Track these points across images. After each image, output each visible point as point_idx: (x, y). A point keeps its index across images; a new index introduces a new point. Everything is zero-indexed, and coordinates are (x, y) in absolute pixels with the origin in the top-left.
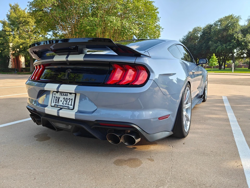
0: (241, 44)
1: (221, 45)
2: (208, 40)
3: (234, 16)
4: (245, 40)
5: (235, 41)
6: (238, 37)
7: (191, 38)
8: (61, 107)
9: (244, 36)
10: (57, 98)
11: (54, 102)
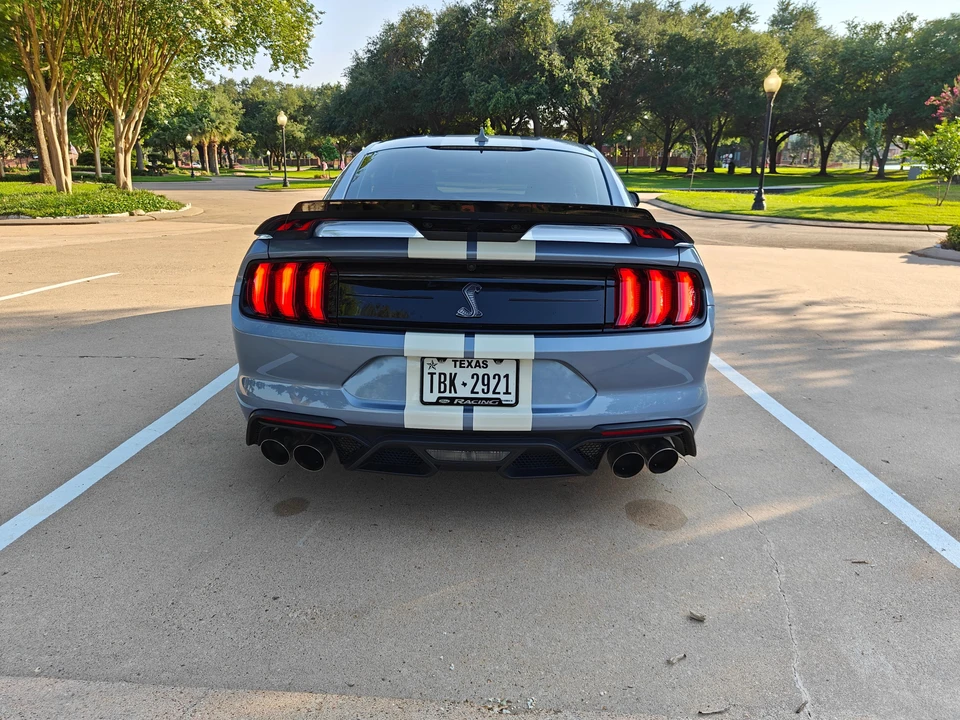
0: (562, 89)
1: (502, 86)
2: (458, 63)
4: (571, 75)
5: (544, 78)
6: (550, 65)
7: (398, 50)
8: (469, 402)
9: (569, 62)
10: (442, 376)
11: (432, 391)
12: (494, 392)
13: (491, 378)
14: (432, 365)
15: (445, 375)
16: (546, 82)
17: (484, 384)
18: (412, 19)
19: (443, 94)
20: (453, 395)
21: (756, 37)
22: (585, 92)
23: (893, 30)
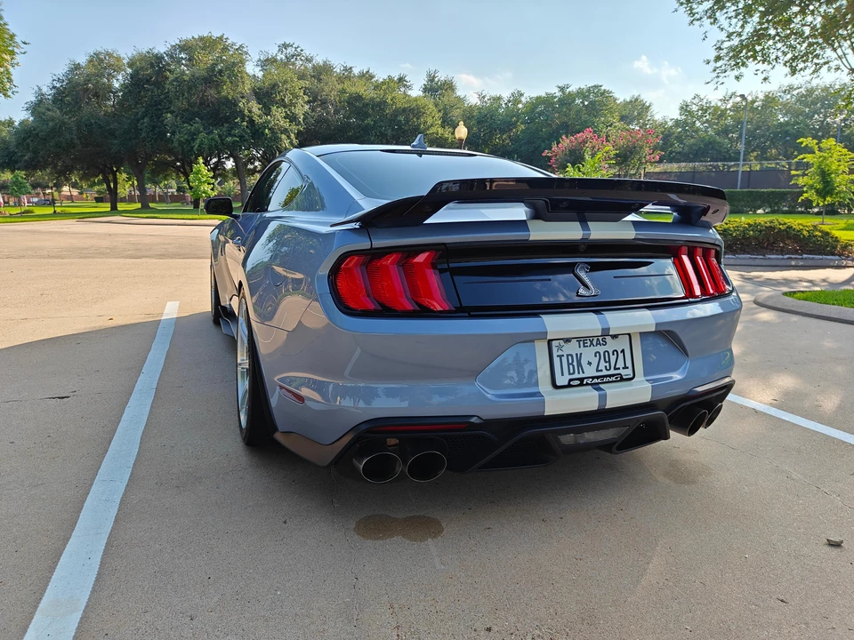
0: (263, 133)
1: (205, 129)
2: (156, 106)
3: (229, 42)
4: (270, 122)
5: (245, 123)
6: (250, 112)
7: (88, 89)
8: (596, 381)
9: (267, 111)
10: (570, 357)
11: (563, 375)
12: (615, 369)
13: (611, 354)
14: (560, 347)
15: (572, 356)
16: (247, 127)
17: (606, 362)
18: (102, 61)
19: (144, 135)
20: (581, 375)
21: (416, 99)
22: (283, 136)
23: (509, 101)
